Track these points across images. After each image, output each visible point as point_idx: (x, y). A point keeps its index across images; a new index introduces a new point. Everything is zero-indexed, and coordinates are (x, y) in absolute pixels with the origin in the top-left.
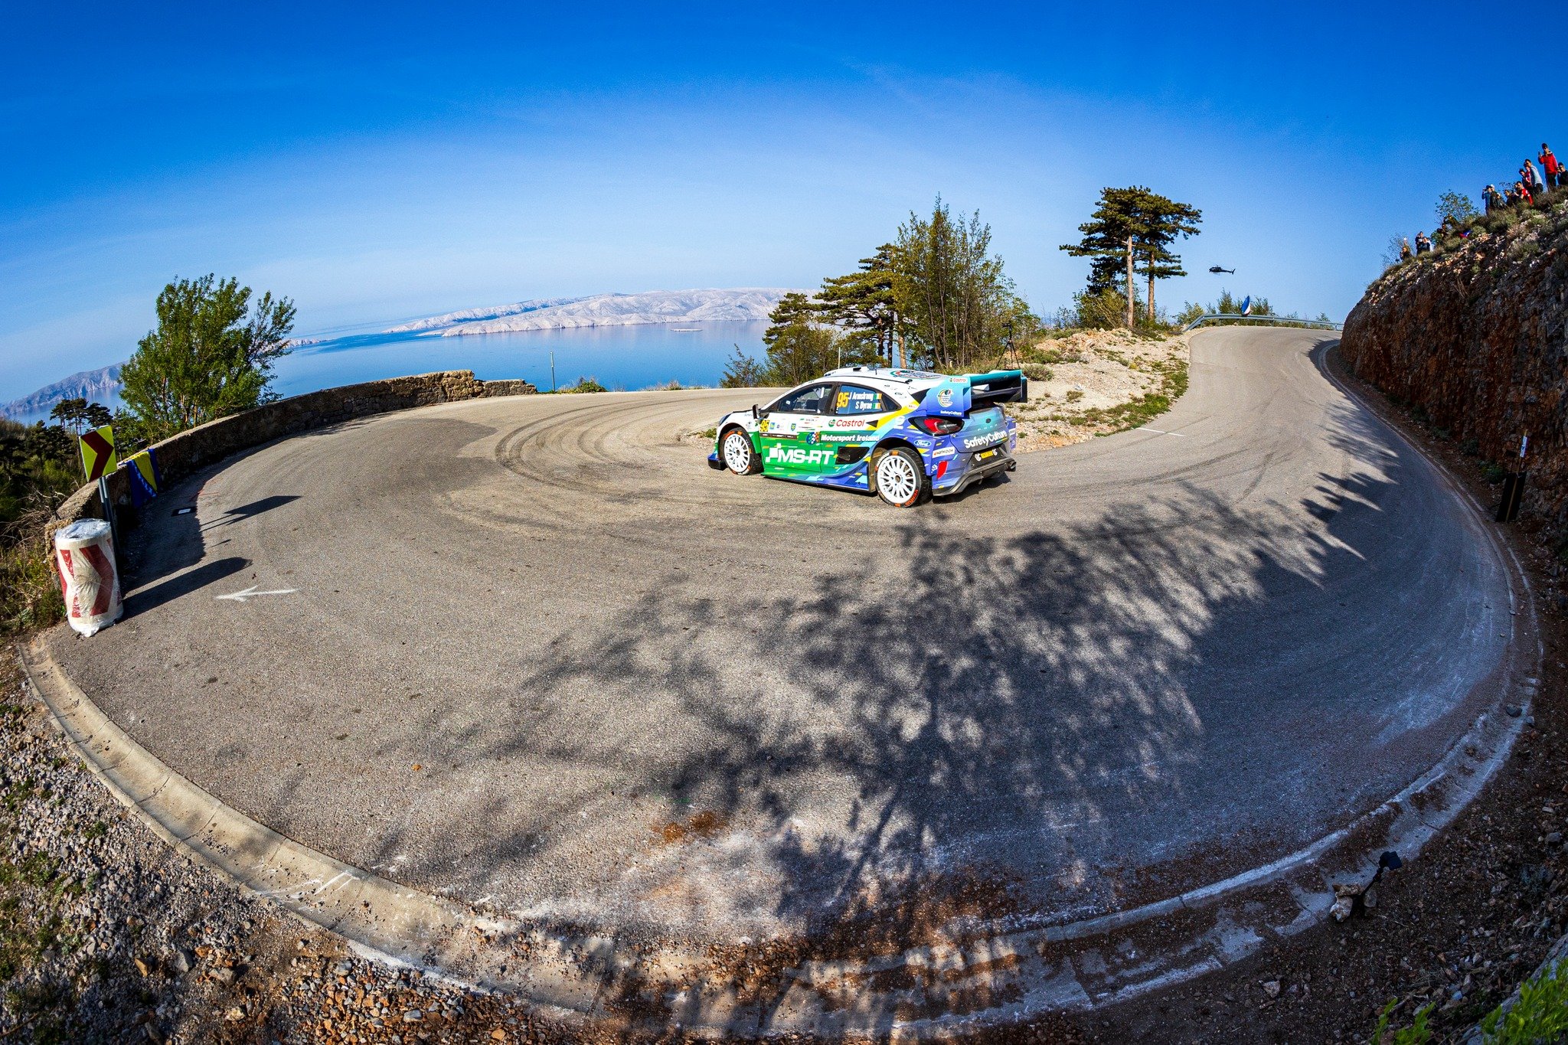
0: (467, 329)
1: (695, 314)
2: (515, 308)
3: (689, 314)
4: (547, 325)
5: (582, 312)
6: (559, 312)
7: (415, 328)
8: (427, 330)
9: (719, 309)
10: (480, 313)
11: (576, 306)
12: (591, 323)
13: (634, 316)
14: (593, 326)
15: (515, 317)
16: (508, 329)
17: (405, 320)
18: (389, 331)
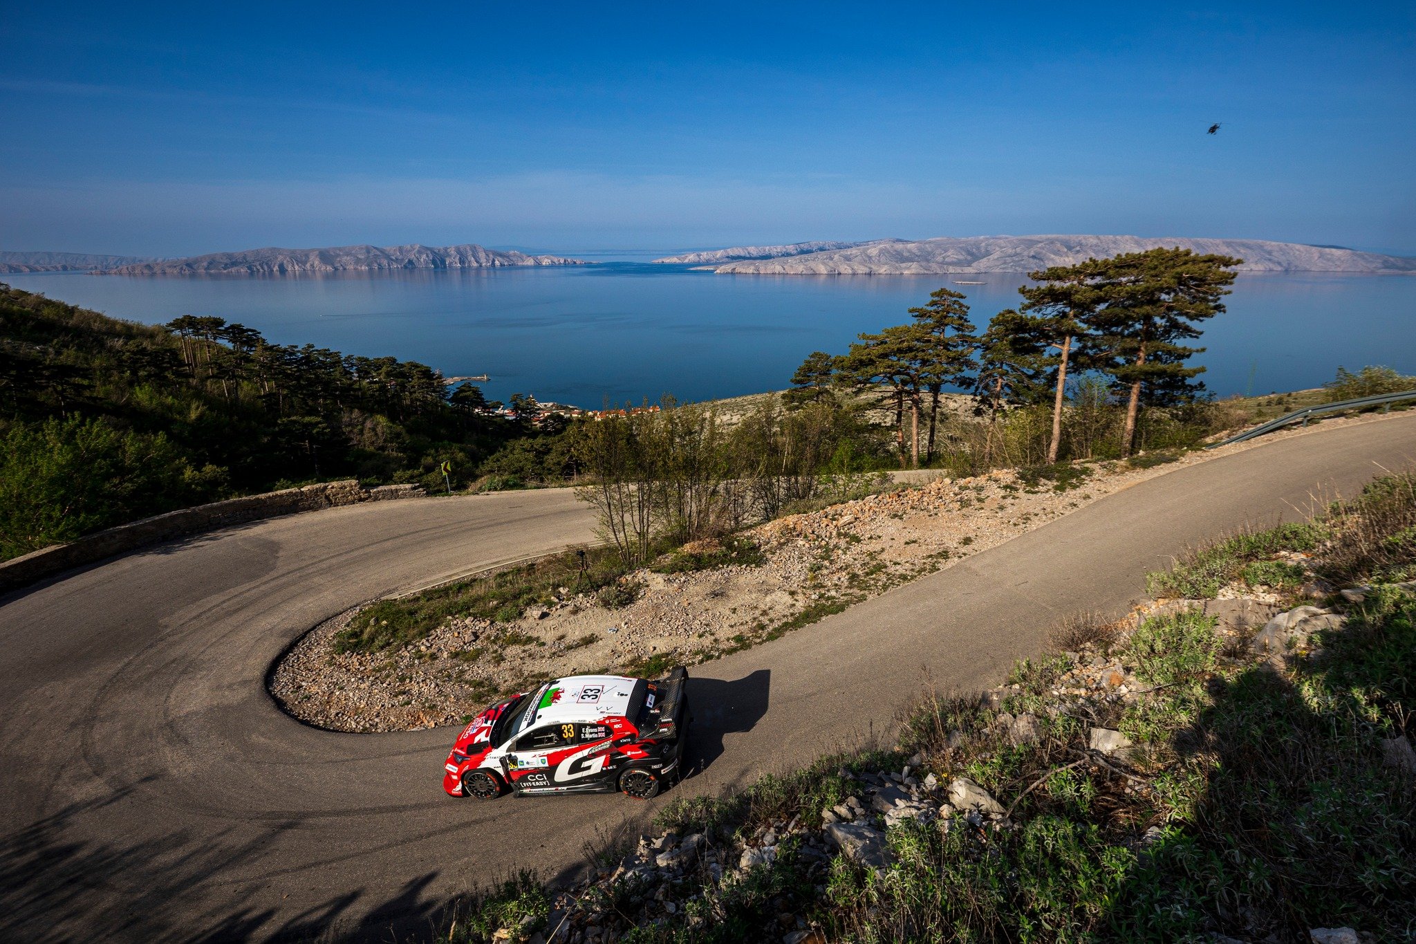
0: (741, 268)
1: (982, 265)
2: (791, 249)
3: (974, 265)
4: (823, 270)
5: (860, 258)
6: (836, 257)
7: (686, 261)
8: (699, 264)
9: (1009, 260)
10: (753, 251)
11: (854, 251)
12: (867, 270)
13: (914, 265)
14: (870, 274)
15: (790, 260)
16: (782, 271)
17: (677, 252)
18: (660, 261)
